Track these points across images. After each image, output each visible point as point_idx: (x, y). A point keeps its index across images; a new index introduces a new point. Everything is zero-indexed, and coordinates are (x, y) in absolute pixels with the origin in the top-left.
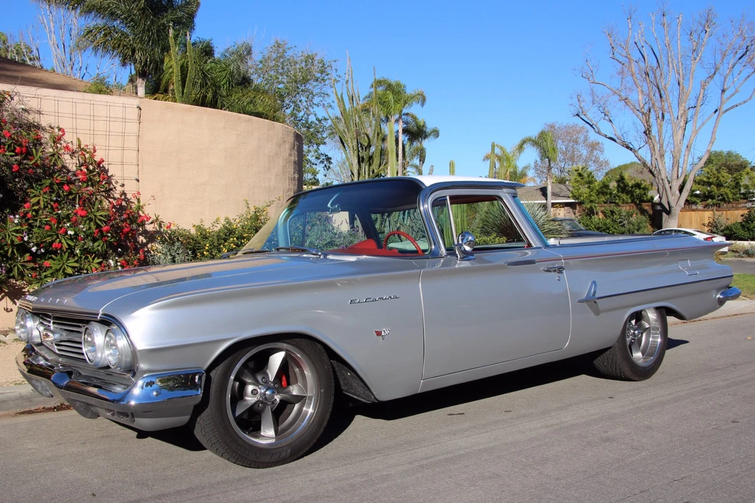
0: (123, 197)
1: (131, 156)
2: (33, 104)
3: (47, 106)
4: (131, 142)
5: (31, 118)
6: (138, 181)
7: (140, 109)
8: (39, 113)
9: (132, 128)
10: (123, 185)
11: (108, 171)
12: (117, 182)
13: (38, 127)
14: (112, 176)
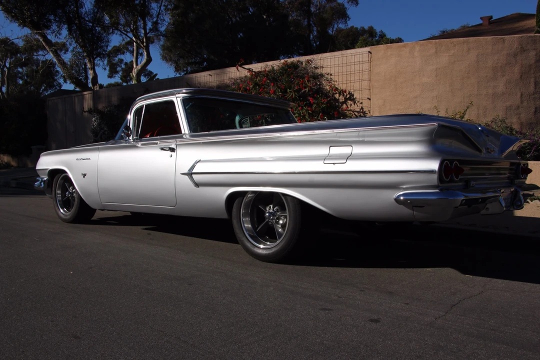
0: (361, 111)
1: (366, 83)
2: (319, 63)
3: (325, 63)
4: (366, 77)
5: (319, 71)
6: (370, 99)
7: (371, 53)
8: (323, 67)
9: (366, 66)
10: (362, 103)
11: (353, 95)
12: (358, 102)
13: (322, 75)
14: (356, 98)
